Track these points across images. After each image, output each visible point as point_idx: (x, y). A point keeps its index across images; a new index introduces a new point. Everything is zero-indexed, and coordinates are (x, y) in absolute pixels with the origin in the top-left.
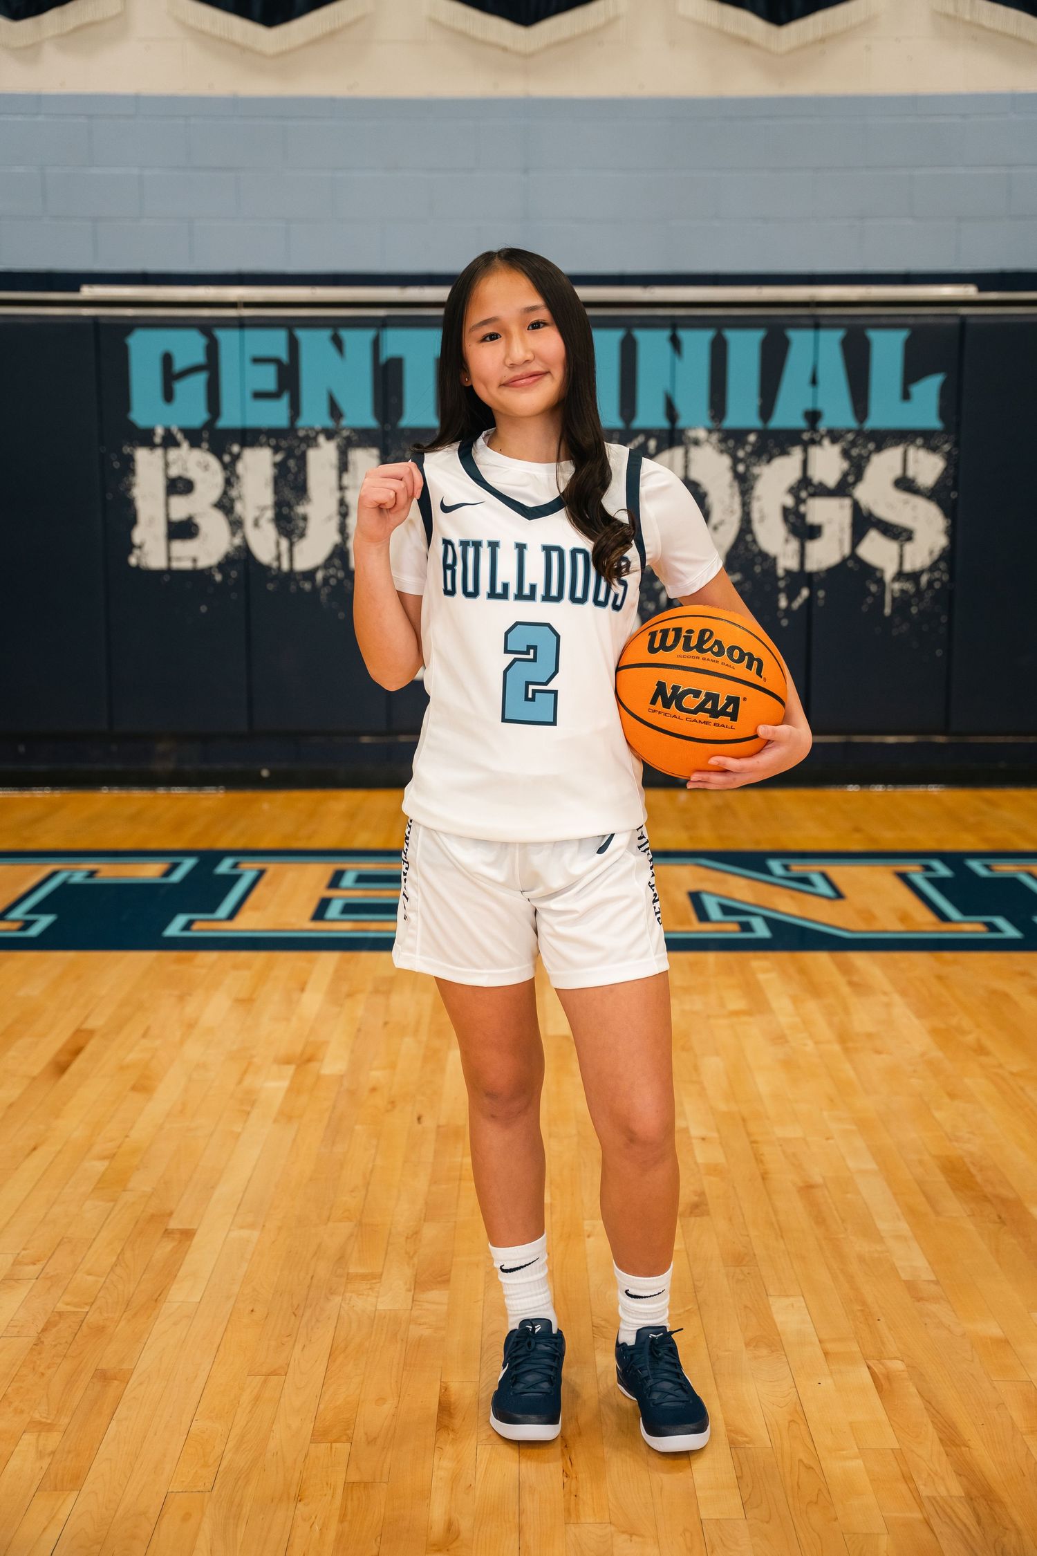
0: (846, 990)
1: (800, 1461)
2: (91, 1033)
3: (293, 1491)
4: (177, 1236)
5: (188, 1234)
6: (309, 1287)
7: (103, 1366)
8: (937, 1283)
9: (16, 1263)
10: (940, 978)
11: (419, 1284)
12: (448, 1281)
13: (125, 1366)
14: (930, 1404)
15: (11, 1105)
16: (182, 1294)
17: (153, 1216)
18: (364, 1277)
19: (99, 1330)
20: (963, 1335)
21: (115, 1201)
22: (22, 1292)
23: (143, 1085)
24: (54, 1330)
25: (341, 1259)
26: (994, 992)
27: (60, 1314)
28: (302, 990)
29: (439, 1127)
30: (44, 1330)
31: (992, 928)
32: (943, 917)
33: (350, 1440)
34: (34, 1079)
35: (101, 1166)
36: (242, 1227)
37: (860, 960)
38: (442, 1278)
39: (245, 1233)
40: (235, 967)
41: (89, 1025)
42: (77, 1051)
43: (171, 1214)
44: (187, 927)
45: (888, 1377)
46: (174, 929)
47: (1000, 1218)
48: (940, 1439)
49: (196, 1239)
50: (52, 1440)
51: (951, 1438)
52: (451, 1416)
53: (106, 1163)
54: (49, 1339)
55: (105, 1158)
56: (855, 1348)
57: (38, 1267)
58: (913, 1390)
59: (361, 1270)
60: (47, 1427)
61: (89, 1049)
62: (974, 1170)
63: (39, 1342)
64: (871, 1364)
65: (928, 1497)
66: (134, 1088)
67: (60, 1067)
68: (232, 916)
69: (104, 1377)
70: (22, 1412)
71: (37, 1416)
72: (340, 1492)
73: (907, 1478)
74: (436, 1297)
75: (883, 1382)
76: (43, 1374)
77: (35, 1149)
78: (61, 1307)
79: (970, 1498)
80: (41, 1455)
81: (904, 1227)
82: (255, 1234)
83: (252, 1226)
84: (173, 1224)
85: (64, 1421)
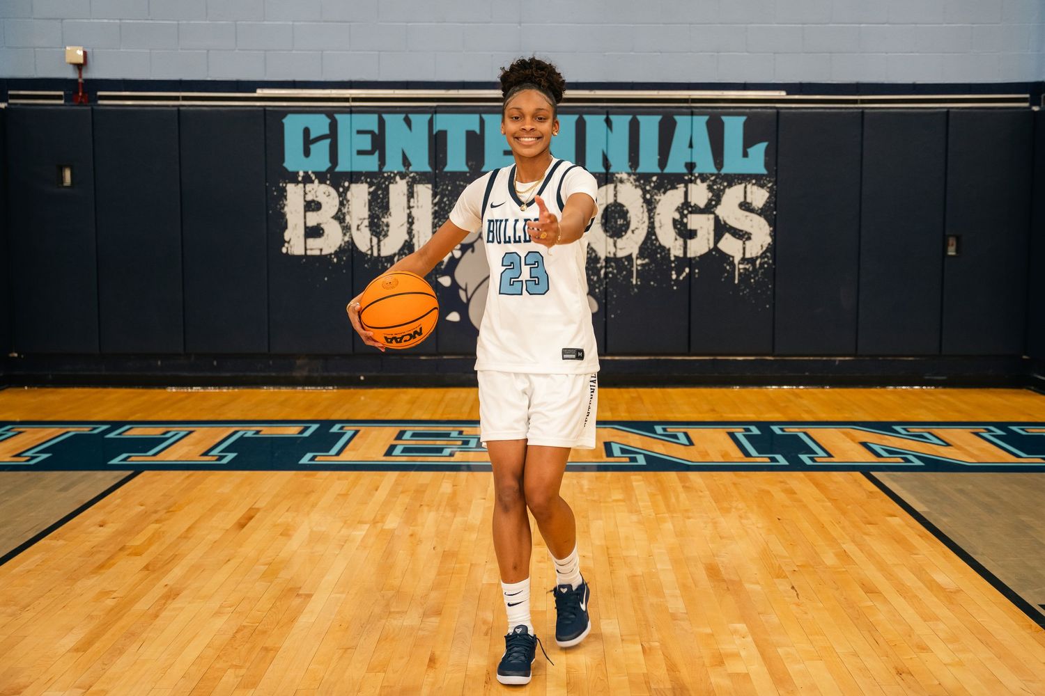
0: (680, 489)
1: (599, 678)
2: (258, 510)
3: (356, 689)
4: (303, 596)
5: (309, 596)
6: (370, 616)
7: (267, 645)
8: (687, 613)
9: (221, 607)
10: (734, 484)
11: (425, 615)
12: (440, 614)
13: (276, 646)
14: (667, 657)
15: (215, 542)
16: (304, 620)
17: (291, 589)
18: (398, 612)
19: (264, 632)
20: (692, 633)
21: (271, 582)
22: (225, 618)
23: (286, 533)
24: (242, 632)
25: (387, 605)
26: (763, 491)
27: (244, 627)
28: (377, 490)
29: (444, 551)
30: (236, 632)
31: (773, 460)
32: (747, 454)
33: (385, 672)
34: (227, 530)
35: (264, 568)
36: (336, 593)
37: (693, 475)
38: (438, 613)
39: (338, 595)
40: (339, 479)
41: (256, 506)
42: (251, 518)
43: (300, 588)
44: (313, 459)
45: (650, 649)
46: (305, 460)
47: (728, 588)
48: (667, 670)
49: (313, 598)
50: (243, 672)
51: (672, 668)
52: (434, 663)
53: (267, 566)
54: (239, 636)
55: (266, 564)
56: (638, 638)
57: (233, 608)
58: (660, 652)
59: (397, 610)
60: (241, 667)
61: (257, 516)
62: (722, 568)
63: (234, 637)
64: (643, 643)
65: (655, 689)
66: (281, 534)
67: (241, 525)
68: (338, 454)
69: (266, 649)
70: (227, 662)
71: (234, 663)
72: (378, 689)
73: (647, 683)
74: (434, 621)
75: (648, 651)
76: (236, 649)
77: (229, 560)
78: (244, 624)
79: (673, 688)
80: (237, 677)
81: (678, 592)
82: (344, 596)
83: (343, 592)
84: (301, 592)
85: (248, 665)
